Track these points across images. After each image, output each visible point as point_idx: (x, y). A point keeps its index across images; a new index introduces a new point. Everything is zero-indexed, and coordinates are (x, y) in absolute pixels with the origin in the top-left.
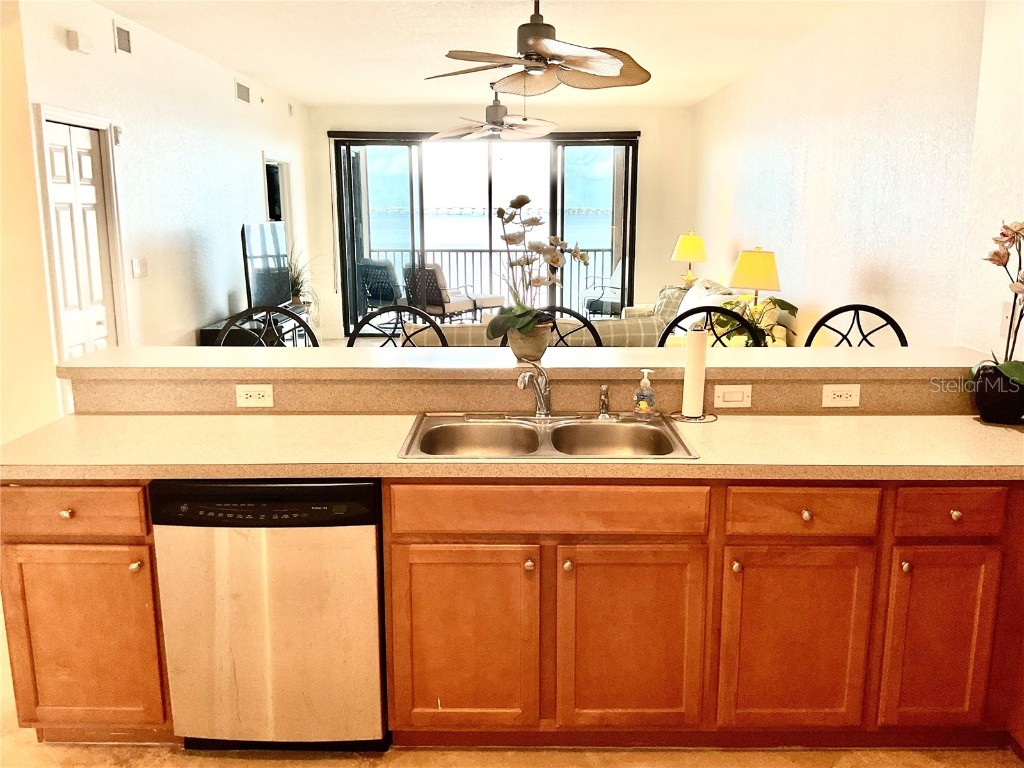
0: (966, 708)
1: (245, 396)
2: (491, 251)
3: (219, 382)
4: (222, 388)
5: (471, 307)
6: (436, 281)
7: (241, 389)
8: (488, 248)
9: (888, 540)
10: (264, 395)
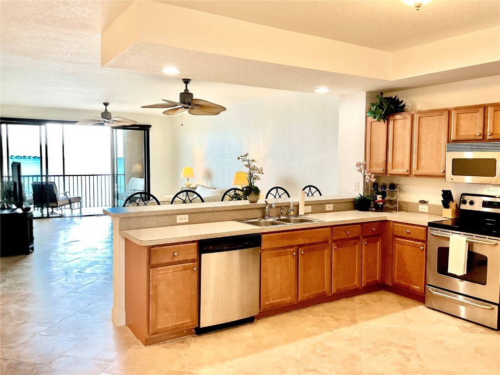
0: (378, 279)
1: (180, 219)
2: (64, 176)
3: (171, 215)
4: (172, 217)
5: (68, 202)
6: (53, 190)
7: (178, 217)
8: (62, 174)
9: (361, 237)
10: (185, 218)
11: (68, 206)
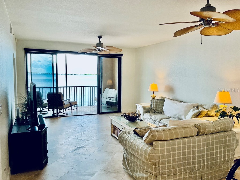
5: (70, 106)
8: (66, 86)
11: (70, 108)
